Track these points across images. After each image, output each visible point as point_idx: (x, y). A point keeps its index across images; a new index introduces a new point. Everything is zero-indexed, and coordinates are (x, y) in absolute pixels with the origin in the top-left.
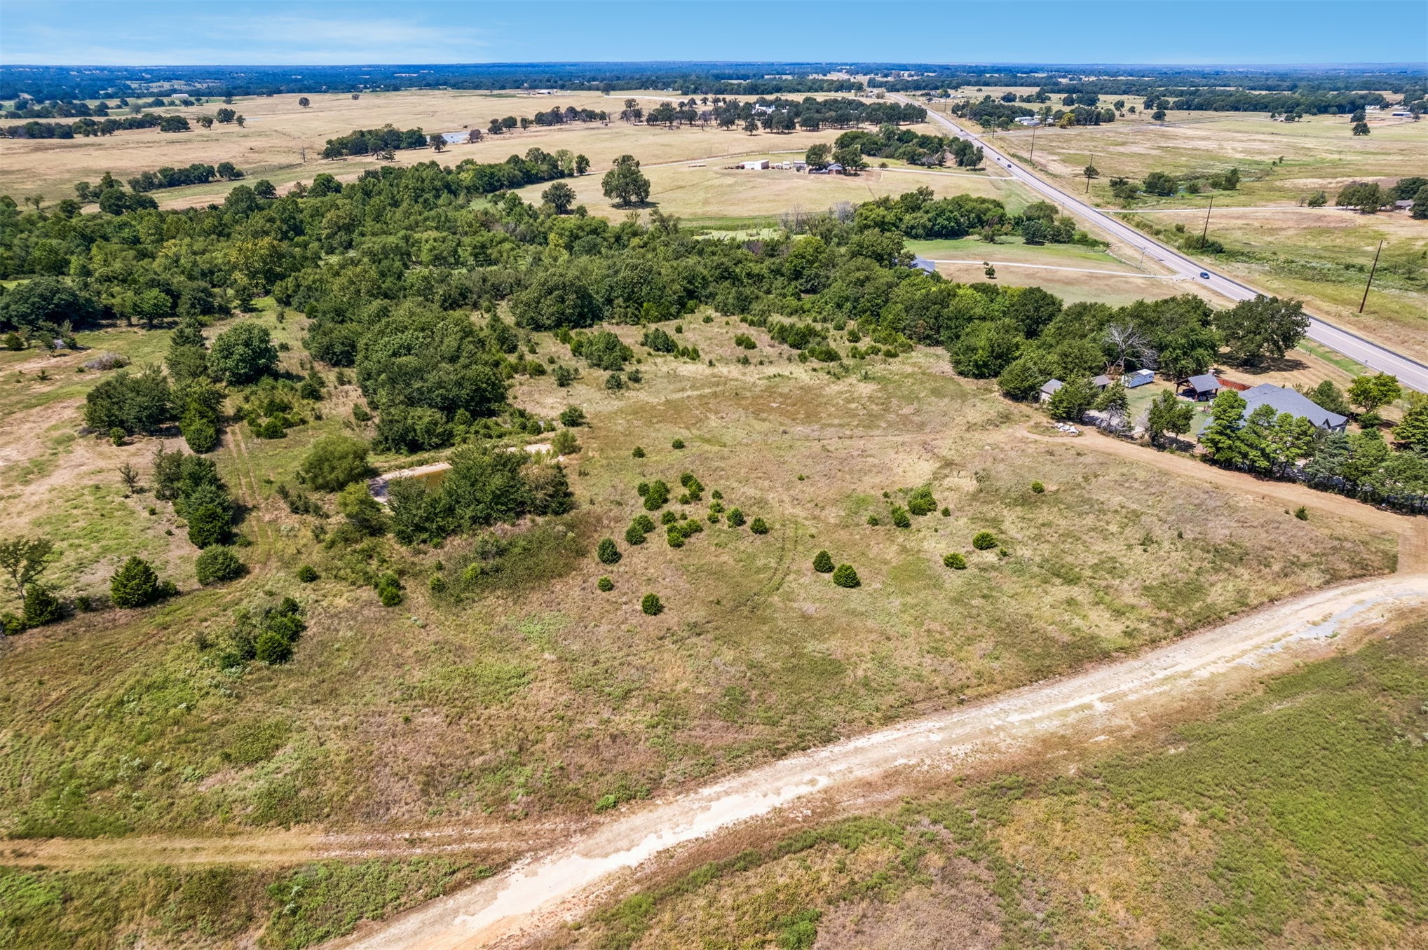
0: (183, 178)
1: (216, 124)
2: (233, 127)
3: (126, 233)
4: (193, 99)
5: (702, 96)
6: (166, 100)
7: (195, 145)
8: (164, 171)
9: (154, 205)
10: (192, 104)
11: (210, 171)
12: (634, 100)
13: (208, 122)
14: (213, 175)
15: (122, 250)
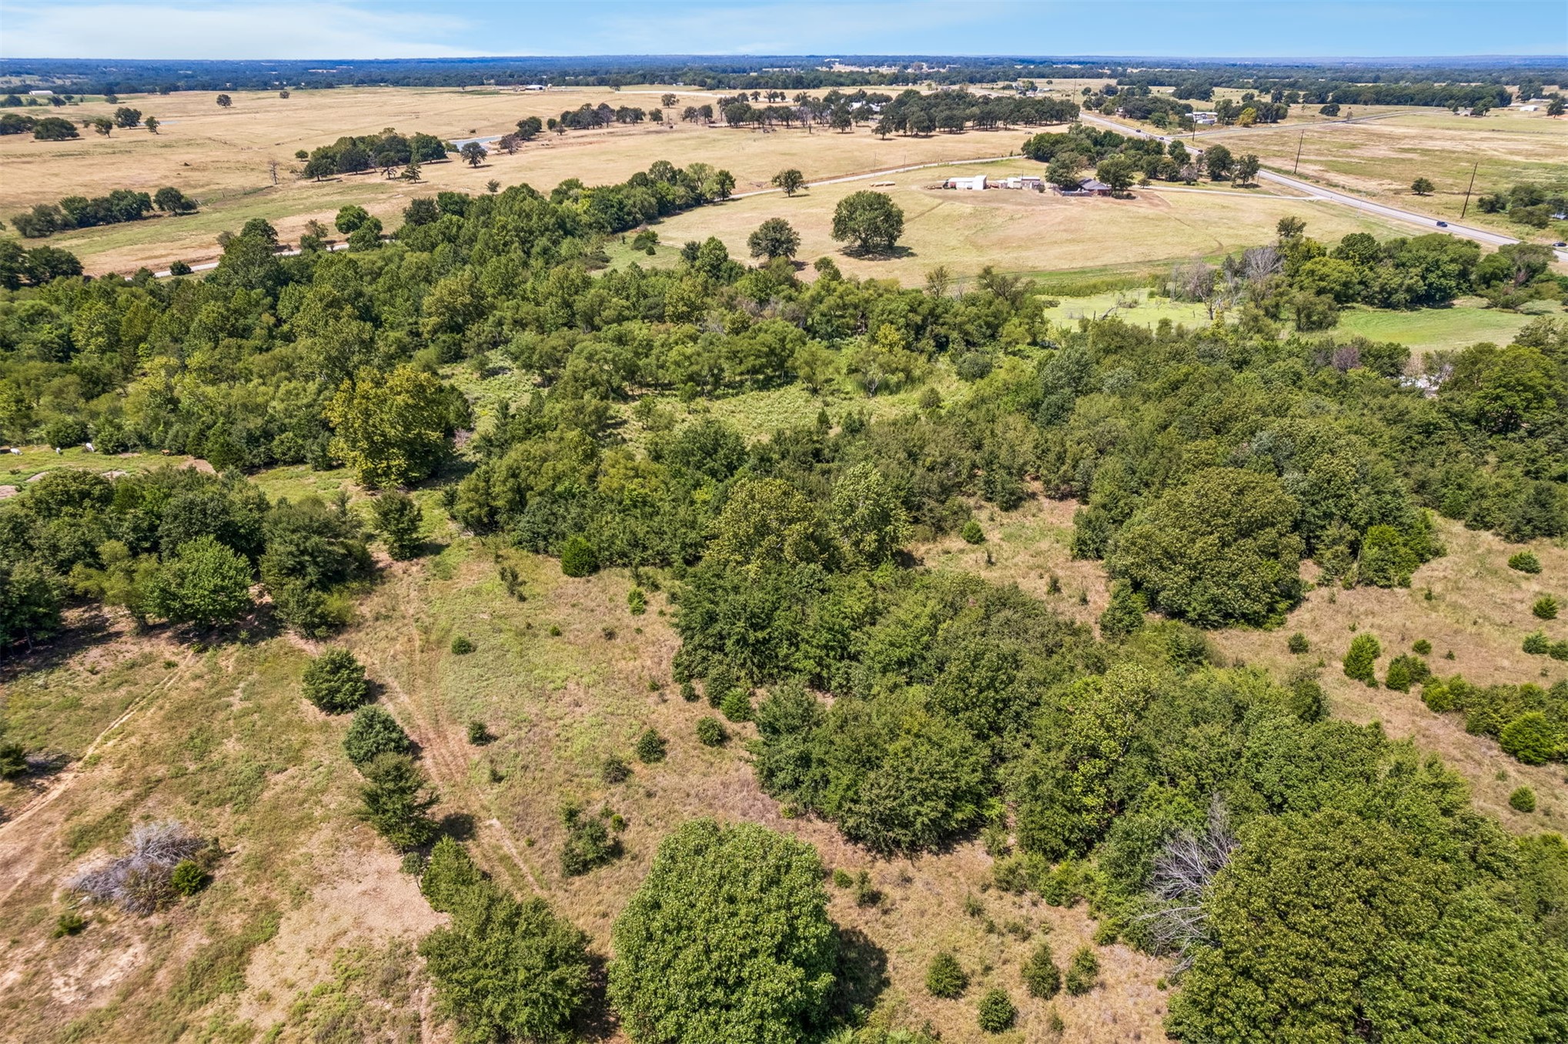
0: (102, 213)
1: (115, 129)
2: (140, 133)
3: (45, 332)
4: (62, 97)
5: (752, 91)
6: (23, 98)
7: (98, 159)
8: (68, 203)
9: (73, 268)
10: (64, 103)
11: (144, 202)
12: (673, 96)
13: (105, 126)
14: (149, 207)
15: (50, 375)
